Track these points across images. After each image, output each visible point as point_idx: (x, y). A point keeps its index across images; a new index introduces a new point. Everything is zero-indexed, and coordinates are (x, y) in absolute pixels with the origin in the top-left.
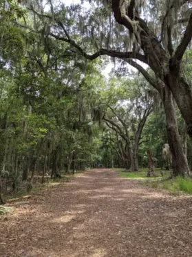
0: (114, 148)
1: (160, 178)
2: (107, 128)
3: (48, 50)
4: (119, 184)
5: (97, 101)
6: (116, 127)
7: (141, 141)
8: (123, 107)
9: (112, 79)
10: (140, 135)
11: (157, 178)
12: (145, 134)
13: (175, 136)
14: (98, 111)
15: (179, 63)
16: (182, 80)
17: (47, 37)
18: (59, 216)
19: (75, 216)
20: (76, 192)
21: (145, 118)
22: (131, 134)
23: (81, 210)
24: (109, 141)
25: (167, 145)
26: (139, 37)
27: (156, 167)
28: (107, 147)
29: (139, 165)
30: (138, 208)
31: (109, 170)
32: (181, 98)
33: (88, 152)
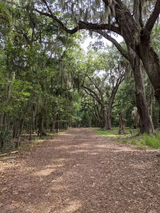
0: (91, 111)
1: (129, 135)
2: (86, 95)
3: (33, 24)
4: (95, 141)
5: (77, 71)
6: (93, 94)
7: (114, 105)
8: (99, 77)
9: (89, 52)
10: (113, 100)
11: (127, 135)
12: (117, 99)
13: (143, 100)
14: (77, 79)
15: (149, 34)
16: (151, 50)
17: (32, 12)
18: (40, 170)
19: (55, 170)
20: (58, 148)
21: (117, 86)
22: (106, 99)
23: (61, 164)
24: (87, 105)
25: (136, 108)
26: (114, 10)
27: (126, 126)
28: (86, 110)
29: (112, 124)
30: (111, 161)
31: (87, 128)
32: (150, 66)
33: (70, 115)
